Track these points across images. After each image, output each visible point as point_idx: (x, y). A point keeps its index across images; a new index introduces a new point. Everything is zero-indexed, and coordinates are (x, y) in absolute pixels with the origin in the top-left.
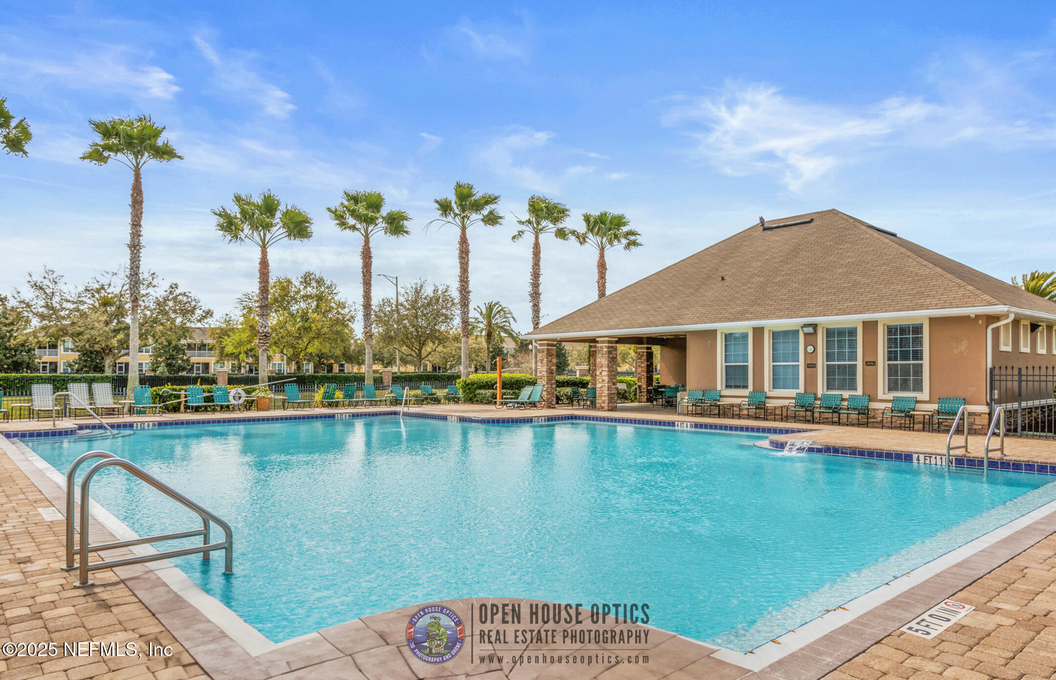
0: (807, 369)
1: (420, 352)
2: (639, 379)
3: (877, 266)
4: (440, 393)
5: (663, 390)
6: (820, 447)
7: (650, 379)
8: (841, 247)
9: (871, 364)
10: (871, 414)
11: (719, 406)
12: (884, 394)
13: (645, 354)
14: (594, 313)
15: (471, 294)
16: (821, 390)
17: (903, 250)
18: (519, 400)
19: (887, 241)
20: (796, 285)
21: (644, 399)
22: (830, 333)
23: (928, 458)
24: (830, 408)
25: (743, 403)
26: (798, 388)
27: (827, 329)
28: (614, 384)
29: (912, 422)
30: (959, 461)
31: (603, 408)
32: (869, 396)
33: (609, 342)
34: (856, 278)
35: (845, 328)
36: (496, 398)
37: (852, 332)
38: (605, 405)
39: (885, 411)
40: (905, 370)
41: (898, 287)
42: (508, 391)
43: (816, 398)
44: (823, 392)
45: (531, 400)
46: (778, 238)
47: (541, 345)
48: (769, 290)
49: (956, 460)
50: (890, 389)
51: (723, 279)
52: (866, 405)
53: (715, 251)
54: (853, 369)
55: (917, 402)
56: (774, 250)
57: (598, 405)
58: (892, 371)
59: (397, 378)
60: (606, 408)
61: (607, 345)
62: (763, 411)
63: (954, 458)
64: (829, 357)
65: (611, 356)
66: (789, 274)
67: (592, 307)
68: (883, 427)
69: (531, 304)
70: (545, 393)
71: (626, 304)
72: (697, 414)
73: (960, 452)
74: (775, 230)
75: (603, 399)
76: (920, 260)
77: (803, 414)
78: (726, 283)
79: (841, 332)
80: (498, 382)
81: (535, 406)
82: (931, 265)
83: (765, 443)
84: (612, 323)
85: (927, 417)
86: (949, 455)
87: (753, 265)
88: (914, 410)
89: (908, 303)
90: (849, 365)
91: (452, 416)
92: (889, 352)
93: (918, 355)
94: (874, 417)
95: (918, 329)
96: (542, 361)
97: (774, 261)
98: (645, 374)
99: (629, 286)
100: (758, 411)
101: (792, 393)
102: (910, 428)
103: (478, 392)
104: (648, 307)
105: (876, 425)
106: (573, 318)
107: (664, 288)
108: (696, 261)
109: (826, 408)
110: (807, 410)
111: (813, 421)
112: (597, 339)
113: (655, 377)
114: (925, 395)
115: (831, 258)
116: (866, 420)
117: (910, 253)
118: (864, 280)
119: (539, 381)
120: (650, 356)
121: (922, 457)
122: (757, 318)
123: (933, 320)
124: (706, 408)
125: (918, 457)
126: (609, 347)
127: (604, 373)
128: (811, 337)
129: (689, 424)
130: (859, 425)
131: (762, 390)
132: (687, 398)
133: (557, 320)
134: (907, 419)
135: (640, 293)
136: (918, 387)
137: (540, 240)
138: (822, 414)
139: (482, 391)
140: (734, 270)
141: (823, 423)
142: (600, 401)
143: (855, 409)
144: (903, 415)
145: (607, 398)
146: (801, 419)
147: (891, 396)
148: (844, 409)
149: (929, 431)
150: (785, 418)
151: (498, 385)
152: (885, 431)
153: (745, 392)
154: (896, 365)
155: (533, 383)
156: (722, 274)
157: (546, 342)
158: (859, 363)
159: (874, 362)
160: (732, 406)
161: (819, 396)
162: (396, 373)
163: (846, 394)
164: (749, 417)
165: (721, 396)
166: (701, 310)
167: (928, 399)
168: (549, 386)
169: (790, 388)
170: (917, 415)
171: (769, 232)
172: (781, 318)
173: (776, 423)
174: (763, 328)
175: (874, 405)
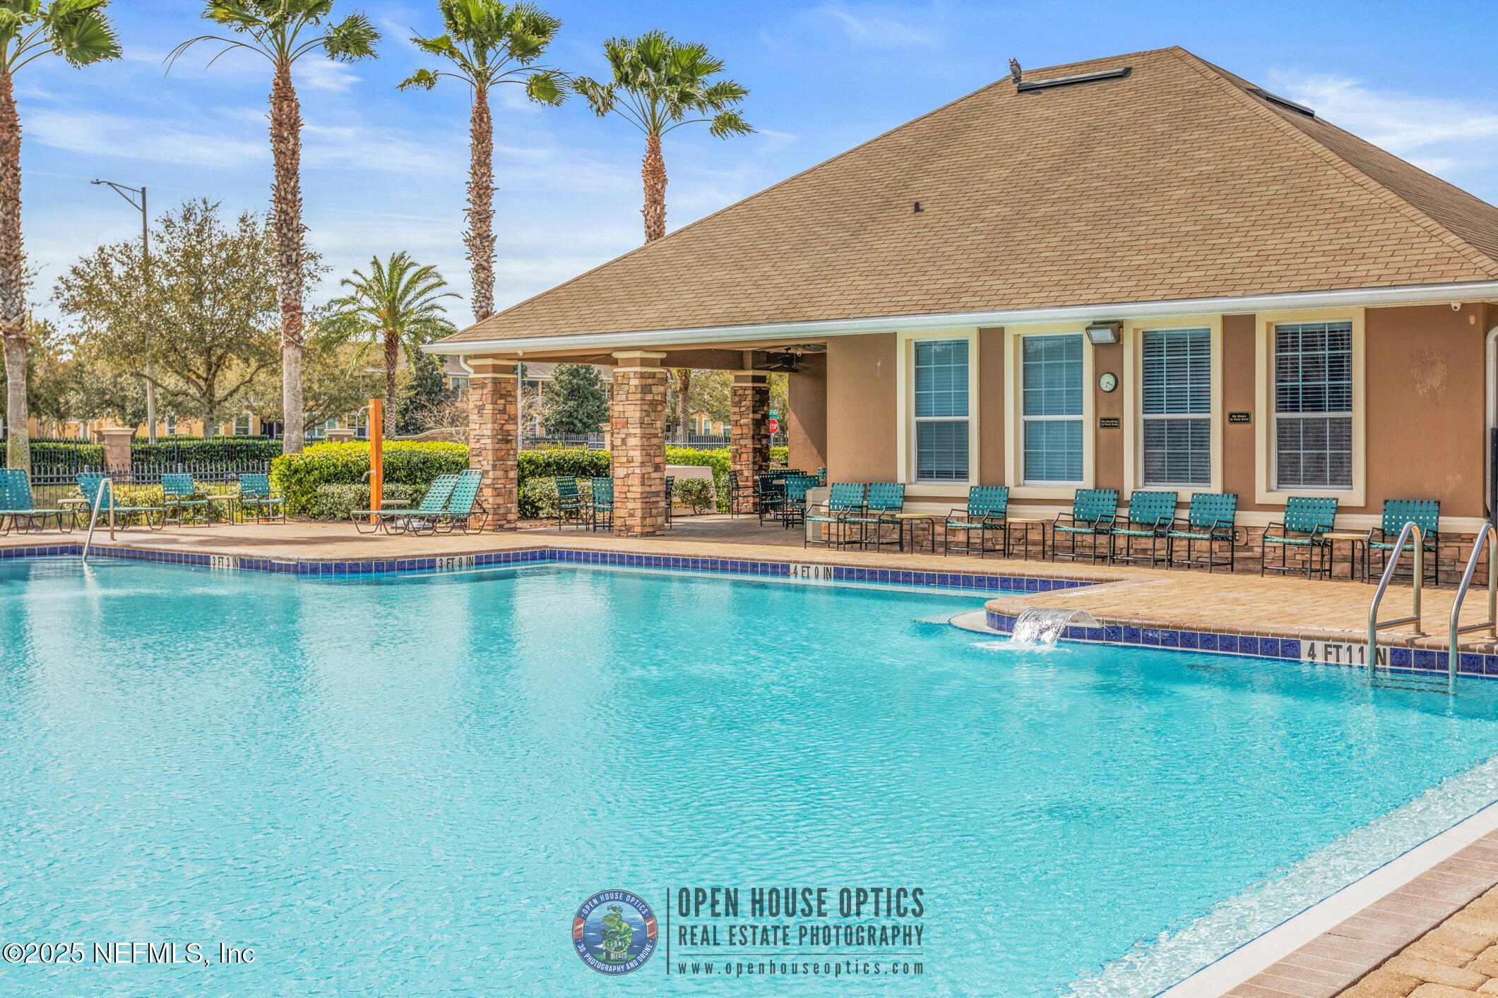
0: (1103, 431)
1: (210, 386)
2: (736, 455)
3: (1259, 184)
4: (222, 494)
5: (782, 482)
6: (1097, 626)
7: (762, 455)
8: (1186, 136)
9: (1240, 418)
10: (1242, 539)
11: (901, 522)
12: (1269, 490)
13: (749, 392)
14: (610, 289)
15: (306, 234)
16: (1131, 481)
17: (1318, 147)
18: (422, 511)
19: (1285, 125)
20: (1080, 227)
21: (747, 504)
22: (1151, 343)
23: (1333, 650)
24: (1150, 525)
25: (955, 514)
26: (1081, 478)
27: (1145, 335)
28: (657, 468)
29: (1327, 558)
30: (1401, 656)
31: (629, 529)
32: (1236, 496)
33: (644, 362)
34: (1213, 211)
35: (1184, 333)
36: (368, 506)
37: (1200, 342)
38: (636, 522)
39: (1271, 532)
40: (1315, 434)
41: (1302, 236)
42: (402, 487)
43: (1120, 503)
44: (1136, 486)
45: (452, 509)
46: (1049, 113)
47: (478, 369)
48: (1020, 236)
49: (1394, 652)
50: (1282, 480)
51: (917, 208)
52: (1229, 517)
53: (905, 141)
54: (1201, 430)
55: (1340, 510)
56: (1039, 140)
57: (618, 523)
58: (1286, 435)
59: (147, 452)
60: (638, 529)
61: (638, 369)
62: (1002, 532)
63: (1388, 649)
64: (1150, 401)
65: (649, 397)
66: (1067, 199)
67: (606, 272)
68: (1263, 571)
69: (470, 265)
70: (488, 492)
71: (688, 266)
72: (851, 544)
73: (1401, 634)
74: (1045, 92)
75: (629, 507)
76: (1352, 171)
77: (1089, 539)
78: (924, 219)
79: (1176, 342)
80: (373, 465)
81: (464, 527)
82: (1373, 185)
83: (977, 618)
84: (650, 314)
85: (1359, 545)
86: (1376, 642)
87: (988, 176)
88: (1332, 529)
89: (1319, 274)
90: (1192, 420)
91: (221, 556)
92: (1281, 391)
93: (1342, 400)
94: (1247, 547)
95: (1340, 337)
96: (481, 409)
97: (1040, 165)
98: (749, 442)
99: (701, 222)
100: (988, 534)
101: (1065, 489)
102: (1325, 573)
103: (323, 489)
104: (739, 276)
105: (1251, 566)
106: (558, 300)
107: (780, 227)
108: (861, 163)
109: (1142, 525)
110: (1097, 532)
111: (1110, 558)
112: (616, 355)
113: (777, 451)
114: (1355, 495)
115: (1161, 163)
116: (1229, 554)
117: (1330, 155)
118: (1229, 218)
119: (473, 461)
120: (762, 397)
121: (1319, 646)
122: (989, 306)
123: (1371, 314)
124: (871, 527)
125: (1313, 645)
126: (642, 376)
127: (632, 442)
128: (1109, 354)
129: (821, 568)
130: (1214, 565)
131: (1000, 484)
132: (826, 502)
133: (520, 306)
134: (1317, 550)
135: (723, 241)
136: (1342, 476)
137: (489, 101)
138: (1133, 540)
139: (334, 488)
140: (944, 188)
141: (1135, 563)
142: (623, 513)
143: (1205, 528)
144: (1307, 541)
145: (638, 505)
146: (1088, 551)
147: (1281, 497)
148: (1182, 529)
149: (1362, 579)
150: (1049, 552)
151: (373, 471)
152: (1267, 579)
153: (960, 489)
154: (1294, 422)
155: (457, 466)
156: (916, 197)
157: (490, 362)
158: (1216, 416)
159: (1247, 415)
160: (932, 522)
161: (1127, 496)
162: (145, 441)
163: (1186, 492)
164: (968, 548)
165: (906, 498)
166: (862, 283)
167: (1361, 502)
168: (500, 473)
169: (1062, 478)
170: (1339, 541)
171: (1029, 98)
172: (1040, 306)
173: (1031, 562)
174: (1002, 330)
175: (1247, 518)
